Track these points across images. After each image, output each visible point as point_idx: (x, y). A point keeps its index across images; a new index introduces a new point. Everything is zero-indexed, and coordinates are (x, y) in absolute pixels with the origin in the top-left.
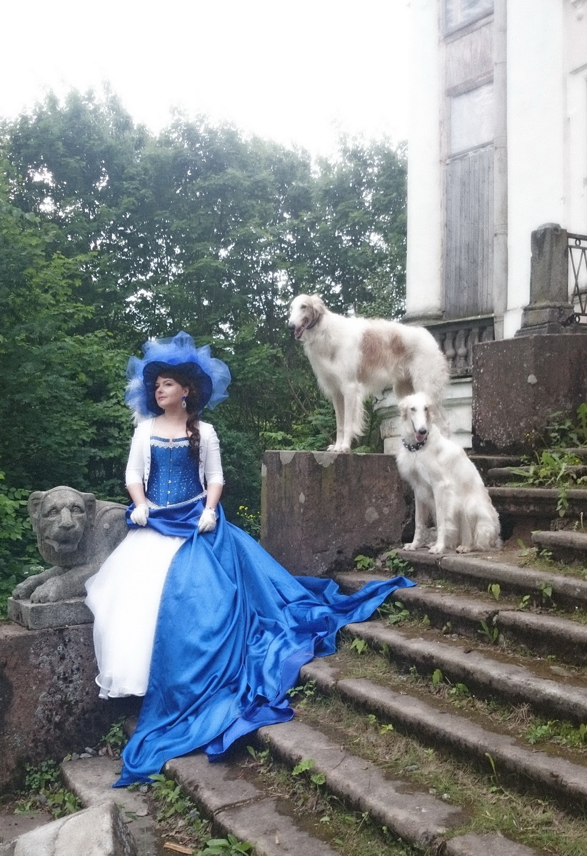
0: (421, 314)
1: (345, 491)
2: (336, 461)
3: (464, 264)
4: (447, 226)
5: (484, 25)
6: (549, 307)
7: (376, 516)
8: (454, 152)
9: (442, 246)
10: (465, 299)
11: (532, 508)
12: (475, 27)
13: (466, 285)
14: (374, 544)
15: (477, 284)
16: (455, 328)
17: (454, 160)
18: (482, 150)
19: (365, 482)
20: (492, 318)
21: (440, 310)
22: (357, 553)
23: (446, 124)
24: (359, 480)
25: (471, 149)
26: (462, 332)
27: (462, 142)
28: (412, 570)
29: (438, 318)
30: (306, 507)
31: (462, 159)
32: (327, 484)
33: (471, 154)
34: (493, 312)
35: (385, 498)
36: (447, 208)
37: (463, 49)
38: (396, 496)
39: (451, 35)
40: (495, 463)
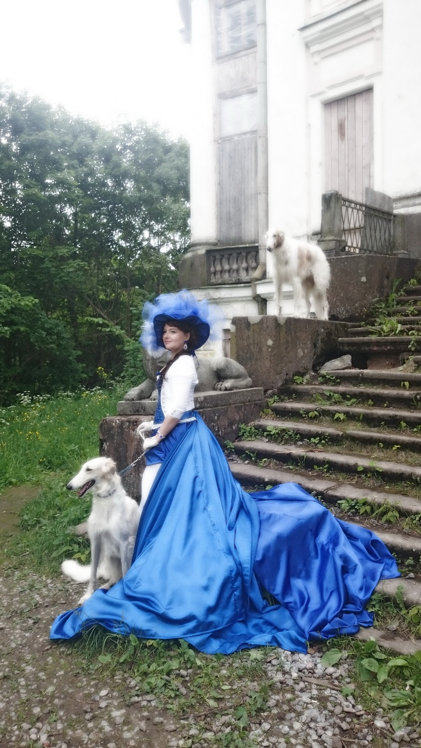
0: (205, 241)
1: (290, 339)
2: (286, 321)
3: (232, 211)
4: (220, 184)
5: (244, 56)
6: (334, 240)
7: (302, 354)
8: (223, 136)
9: (216, 197)
10: (233, 234)
11: (389, 348)
12: (238, 56)
13: (234, 224)
14: (301, 370)
15: (241, 224)
16: (230, 252)
17: (224, 141)
18: (244, 137)
19: (298, 334)
20: (258, 246)
21: (216, 239)
22: (294, 375)
23: (218, 115)
24: (295, 333)
25: (236, 135)
26: (235, 255)
27: (229, 129)
28: (339, 380)
29: (216, 244)
30: (273, 347)
31: (229, 140)
32: (283, 334)
33: (236, 138)
34: (258, 243)
35: (305, 343)
36: (220, 173)
37: (230, 69)
38: (310, 343)
39: (220, 58)
40: (349, 326)
